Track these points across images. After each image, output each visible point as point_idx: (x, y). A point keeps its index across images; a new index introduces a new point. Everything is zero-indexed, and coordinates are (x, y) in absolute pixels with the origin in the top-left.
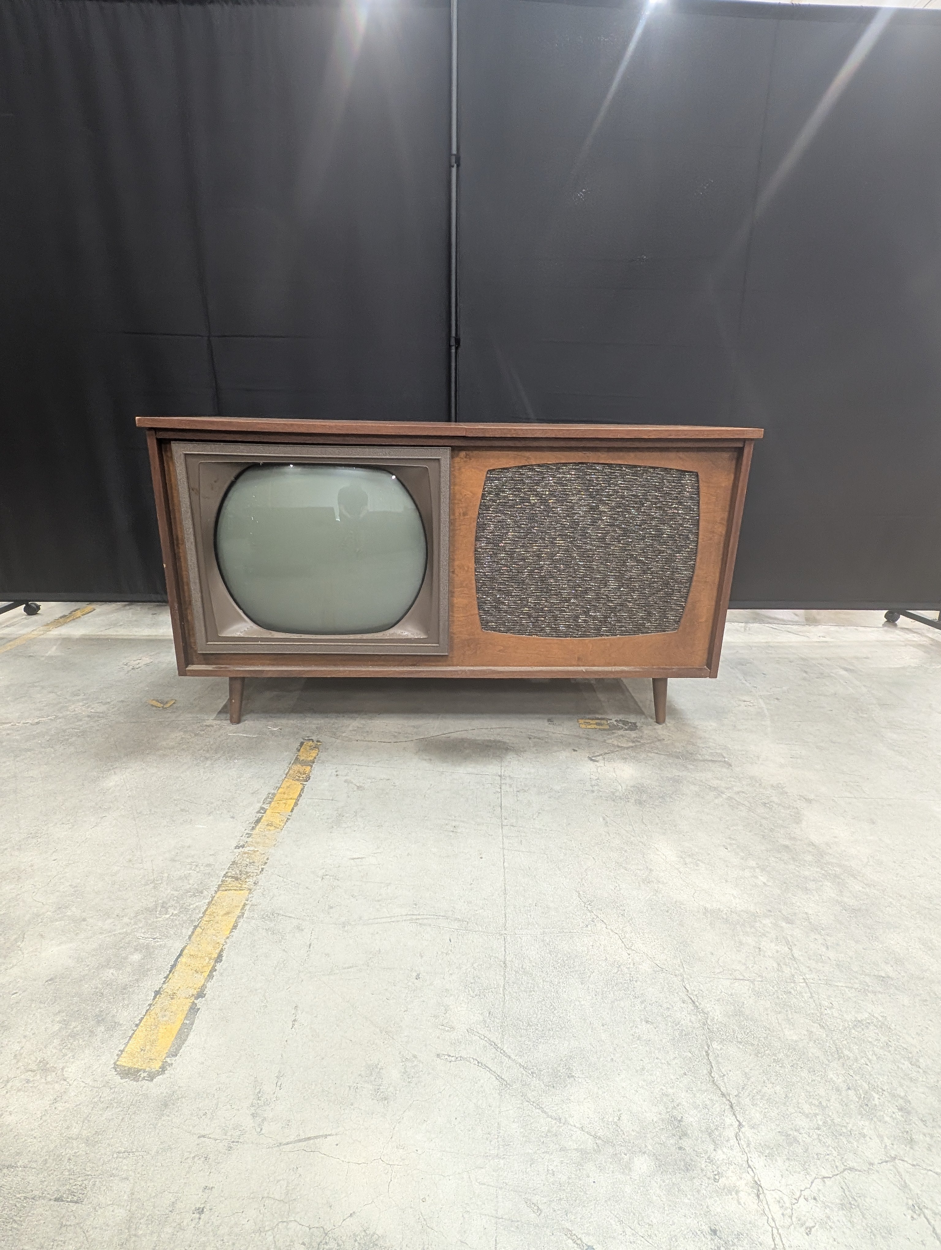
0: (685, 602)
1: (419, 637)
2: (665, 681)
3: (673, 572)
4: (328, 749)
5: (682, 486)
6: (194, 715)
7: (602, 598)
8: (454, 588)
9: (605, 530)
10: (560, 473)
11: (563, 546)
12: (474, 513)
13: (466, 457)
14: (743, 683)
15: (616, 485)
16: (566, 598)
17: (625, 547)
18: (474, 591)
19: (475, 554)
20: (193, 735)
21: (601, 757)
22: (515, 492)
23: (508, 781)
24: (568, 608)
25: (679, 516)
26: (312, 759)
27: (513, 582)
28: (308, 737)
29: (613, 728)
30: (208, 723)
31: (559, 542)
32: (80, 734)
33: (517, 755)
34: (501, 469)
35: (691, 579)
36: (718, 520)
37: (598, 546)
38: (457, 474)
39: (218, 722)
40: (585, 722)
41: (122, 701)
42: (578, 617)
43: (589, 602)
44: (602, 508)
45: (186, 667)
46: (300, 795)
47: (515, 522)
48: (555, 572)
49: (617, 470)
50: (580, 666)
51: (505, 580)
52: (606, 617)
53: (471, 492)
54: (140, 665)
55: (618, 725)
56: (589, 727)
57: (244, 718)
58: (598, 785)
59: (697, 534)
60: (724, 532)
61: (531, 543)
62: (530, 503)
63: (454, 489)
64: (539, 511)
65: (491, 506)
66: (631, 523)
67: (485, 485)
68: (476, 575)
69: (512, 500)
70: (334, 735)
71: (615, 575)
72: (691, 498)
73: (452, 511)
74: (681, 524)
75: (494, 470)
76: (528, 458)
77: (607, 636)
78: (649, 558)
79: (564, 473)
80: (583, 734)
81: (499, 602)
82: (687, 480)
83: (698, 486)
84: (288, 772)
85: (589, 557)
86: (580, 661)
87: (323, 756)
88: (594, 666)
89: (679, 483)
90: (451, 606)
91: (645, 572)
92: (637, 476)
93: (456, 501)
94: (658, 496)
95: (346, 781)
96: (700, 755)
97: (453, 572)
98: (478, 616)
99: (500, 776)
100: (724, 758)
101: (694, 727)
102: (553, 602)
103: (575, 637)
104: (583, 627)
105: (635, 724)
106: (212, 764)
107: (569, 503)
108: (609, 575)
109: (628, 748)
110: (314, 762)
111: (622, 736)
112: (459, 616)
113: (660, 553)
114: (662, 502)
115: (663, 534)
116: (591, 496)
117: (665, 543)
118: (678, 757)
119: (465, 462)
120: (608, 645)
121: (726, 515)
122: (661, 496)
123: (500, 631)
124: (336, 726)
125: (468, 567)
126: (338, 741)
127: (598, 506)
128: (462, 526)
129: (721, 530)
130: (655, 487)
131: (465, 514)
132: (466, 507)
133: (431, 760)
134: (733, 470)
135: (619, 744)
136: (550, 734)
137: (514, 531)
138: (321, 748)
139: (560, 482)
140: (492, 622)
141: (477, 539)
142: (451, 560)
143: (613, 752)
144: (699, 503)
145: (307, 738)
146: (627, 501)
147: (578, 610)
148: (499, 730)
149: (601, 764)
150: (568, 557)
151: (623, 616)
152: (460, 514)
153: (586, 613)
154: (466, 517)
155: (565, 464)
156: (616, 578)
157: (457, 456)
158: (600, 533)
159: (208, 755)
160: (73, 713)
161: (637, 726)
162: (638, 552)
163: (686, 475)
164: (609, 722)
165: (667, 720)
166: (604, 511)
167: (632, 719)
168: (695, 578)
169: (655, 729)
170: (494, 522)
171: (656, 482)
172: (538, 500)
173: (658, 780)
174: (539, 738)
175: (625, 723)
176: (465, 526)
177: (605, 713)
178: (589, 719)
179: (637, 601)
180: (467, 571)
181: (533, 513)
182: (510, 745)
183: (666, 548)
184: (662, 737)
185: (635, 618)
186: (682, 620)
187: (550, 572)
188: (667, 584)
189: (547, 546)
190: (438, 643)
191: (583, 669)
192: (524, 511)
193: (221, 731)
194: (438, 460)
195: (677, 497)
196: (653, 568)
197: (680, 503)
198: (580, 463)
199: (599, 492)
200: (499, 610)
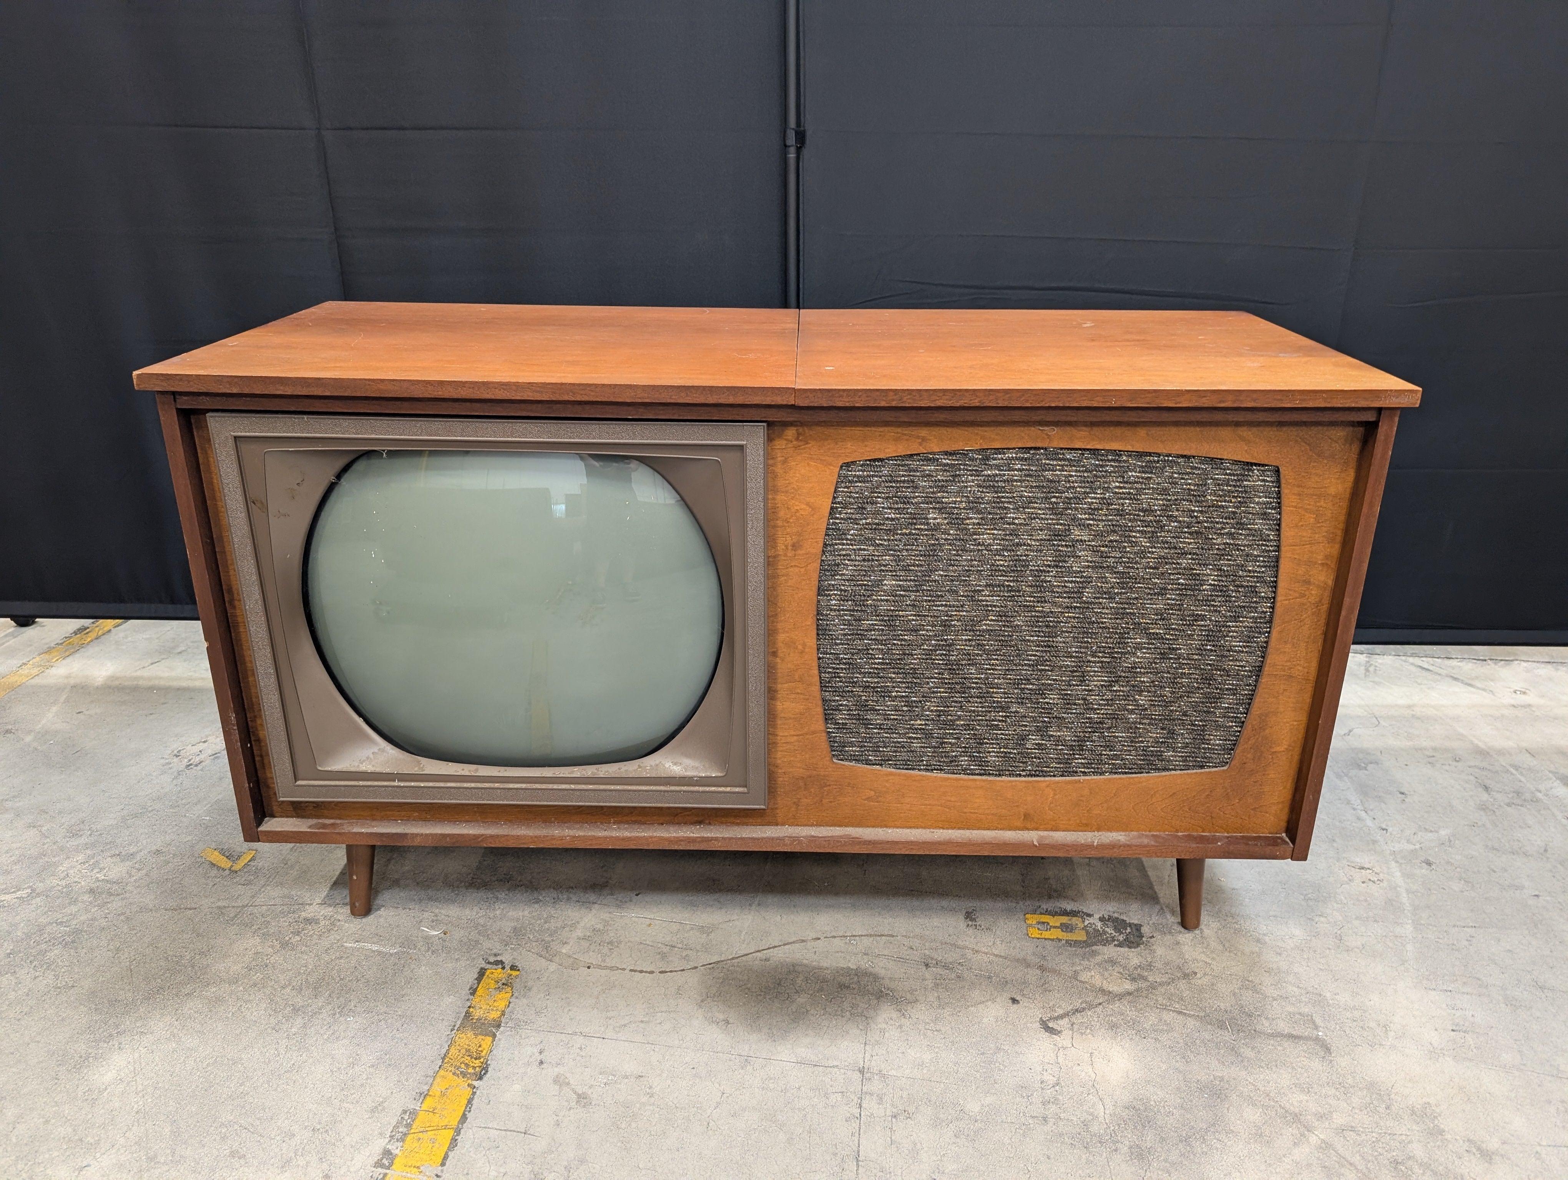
0: (1246, 714)
1: (708, 774)
2: (1199, 863)
3: (1222, 656)
4: (530, 990)
5: (1246, 492)
6: (286, 891)
7: (1075, 704)
8: (775, 683)
9: (1083, 577)
10: (991, 467)
11: (995, 606)
12: (814, 545)
13: (797, 439)
14: (1359, 818)
15: (1106, 489)
16: (1000, 702)
17: (1125, 609)
18: (816, 688)
19: (818, 620)
20: (277, 944)
21: (1066, 1020)
22: (897, 503)
23: (876, 1085)
24: (1005, 721)
25: (1238, 550)
26: (494, 1015)
27: (894, 673)
28: (495, 955)
29: (1095, 938)
30: (310, 912)
31: (986, 597)
32: (68, 939)
33: (900, 1011)
34: (870, 460)
35: (1258, 670)
36: (1320, 558)
37: (1067, 607)
38: (779, 469)
39: (328, 912)
40: (1039, 923)
41: (158, 852)
42: (1023, 738)
43: (1048, 710)
44: (1077, 533)
45: (259, 824)
46: (464, 1118)
47: (898, 560)
48: (978, 655)
49: (1109, 460)
50: (1028, 829)
51: (877, 669)
52: (1081, 741)
53: (808, 504)
54: (202, 757)
55: (1105, 932)
56: (1047, 934)
57: (379, 901)
58: (1056, 1101)
59: (1275, 585)
60: (1330, 583)
61: (929, 601)
62: (928, 524)
63: (774, 499)
64: (946, 540)
65: (849, 530)
66: (1136, 563)
67: (835, 492)
68: (819, 658)
69: (892, 519)
70: (547, 952)
71: (1102, 662)
72: (1264, 516)
73: (770, 540)
74: (1243, 566)
75: (853, 463)
76: (924, 439)
77: (1084, 773)
78: (1174, 629)
79: (998, 467)
80: (1034, 954)
81: (863, 706)
82: (1256, 480)
83: (1279, 492)
84: (448, 1051)
85: (1048, 626)
86: (1029, 821)
87: (520, 1006)
88: (1056, 829)
89: (1240, 486)
90: (771, 716)
91: (1164, 656)
92: (1152, 473)
93: (779, 523)
94: (1194, 511)
95: (556, 1081)
96: (1267, 1018)
97: (774, 654)
98: (824, 734)
99: (862, 1071)
100: (1316, 1028)
101: (1258, 941)
102: (974, 711)
103: (1020, 775)
104: (1035, 758)
105: (1138, 927)
106: (304, 1026)
107: (1009, 524)
108: (1089, 661)
109: (1121, 996)
110: (499, 1026)
111: (1112, 962)
112: (786, 734)
113: (1196, 620)
114: (1202, 522)
115: (1202, 585)
116: (1053, 510)
117: (1207, 601)
118: (1221, 1025)
119: (796, 447)
120: (1086, 792)
121: (1335, 549)
122: (1201, 512)
123: (868, 762)
124: (553, 924)
125: (804, 645)
126: (553, 967)
127: (1069, 530)
128: (792, 569)
129: (1325, 578)
130: (1189, 495)
131: (795, 546)
132: (799, 534)
133: (728, 1023)
134: (1353, 464)
135: (1106, 986)
136: (969, 954)
137: (896, 577)
138: (517, 984)
139: (990, 484)
140: (852, 744)
141: (820, 591)
142: (771, 633)
143: (1091, 1007)
144: (1279, 525)
145: (492, 959)
146: (1130, 521)
147: (1026, 726)
148: (867, 941)
149: (1064, 1040)
150: (1004, 626)
151: (1117, 737)
152: (786, 546)
153: (1042, 731)
154: (800, 552)
155: (998, 451)
156: (1105, 667)
157: (780, 436)
158: (1072, 582)
159: (299, 1001)
160: (63, 883)
161: (1141, 936)
162: (1151, 619)
163: (1253, 471)
164: (1086, 923)
165: (1205, 918)
166: (1081, 541)
167: (1134, 913)
168: (1267, 669)
169: (1178, 943)
170: (856, 560)
171: (1190, 484)
172: (945, 518)
173: (1178, 1089)
174: (945, 966)
175: (1119, 924)
176: (797, 570)
177: (1079, 896)
178: (1048, 912)
179: (1146, 709)
180: (802, 652)
181: (933, 545)
182: (886, 982)
183: (1209, 611)
184: (1193, 967)
185: (1142, 742)
186: (1239, 750)
187: (969, 655)
188: (1208, 679)
189: (962, 606)
190: (746, 786)
191: (1032, 836)
192: (916, 539)
193: (334, 936)
194: (741, 447)
195: (1234, 513)
196: (1180, 649)
197: (1241, 525)
198: (1031, 448)
199: (1071, 504)
200: (866, 724)
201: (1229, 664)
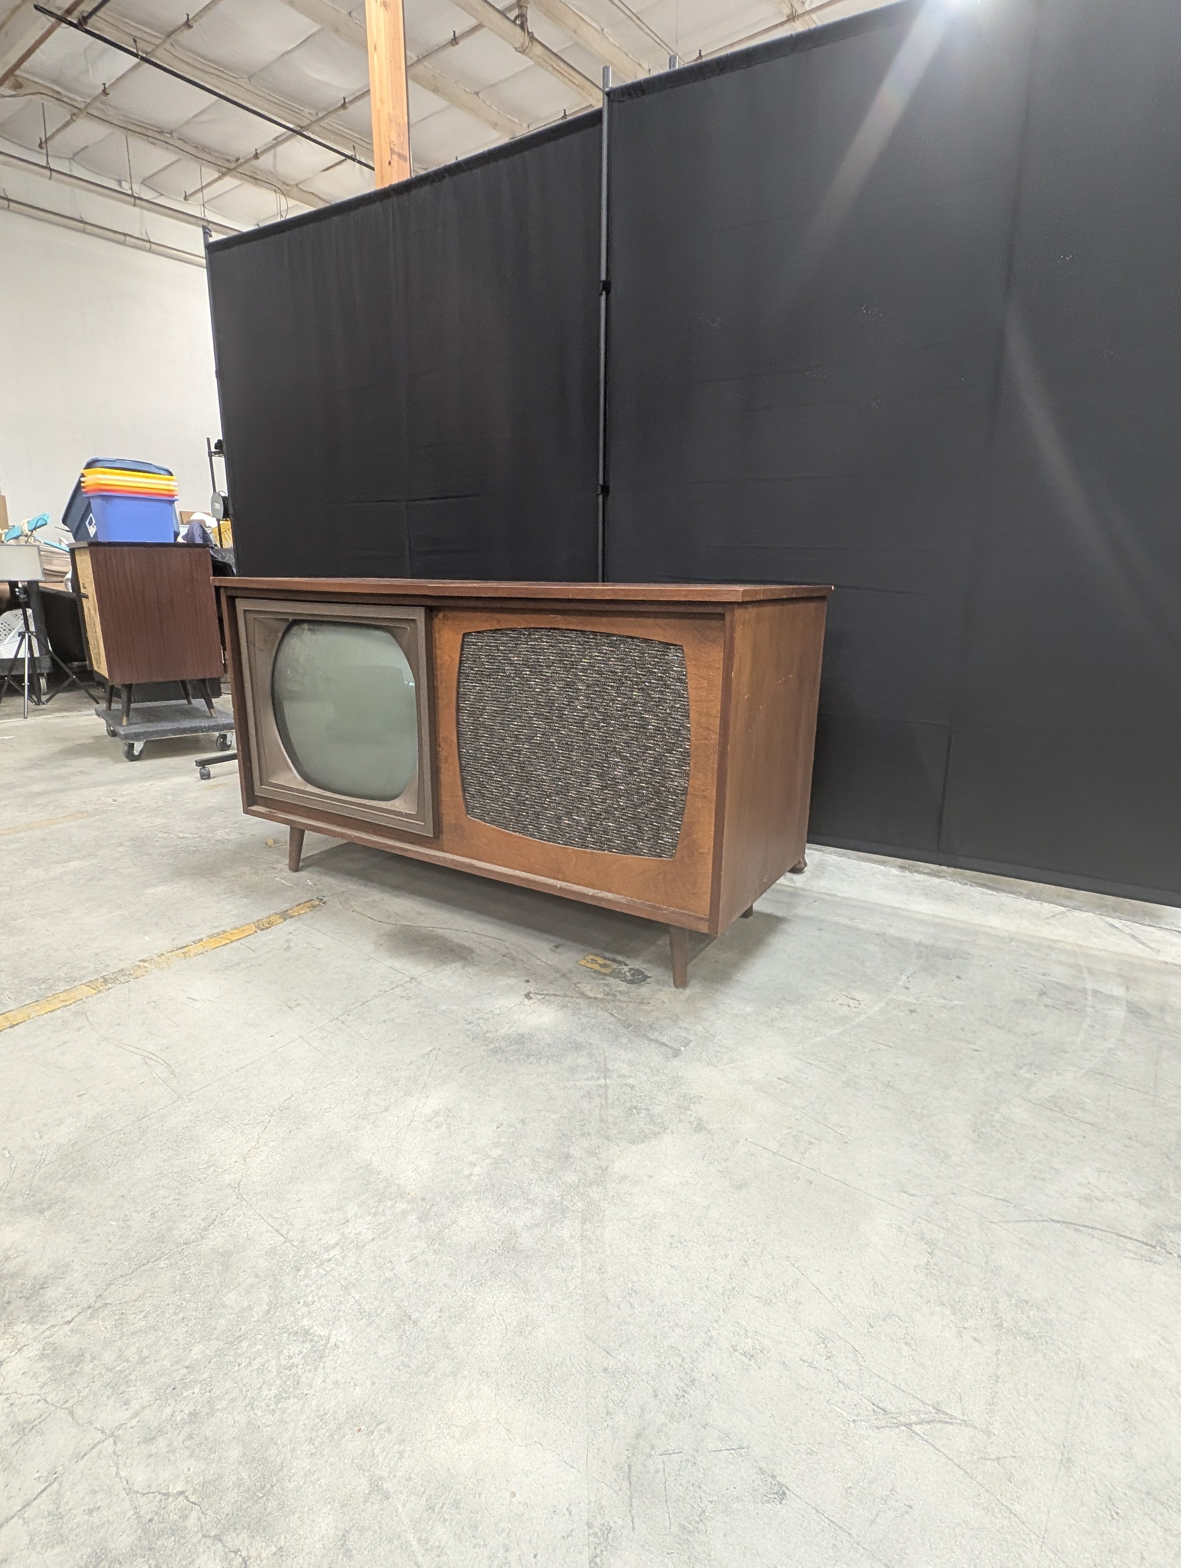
0: (682, 822)
1: (410, 812)
3: (665, 777)
4: (319, 911)
5: (667, 663)
6: (279, 857)
7: (585, 799)
8: (440, 763)
9: (583, 713)
10: (533, 639)
12: (452, 681)
13: (444, 619)
15: (591, 657)
16: (547, 792)
17: (607, 737)
18: (458, 769)
19: (458, 727)
20: (251, 871)
21: (544, 996)
22: (490, 659)
23: (411, 985)
24: (550, 805)
25: (666, 703)
26: (295, 914)
27: (494, 765)
28: (325, 898)
29: (613, 974)
31: (536, 722)
32: (193, 852)
34: (475, 632)
35: (687, 791)
37: (576, 733)
38: (438, 636)
40: (591, 959)
41: (254, 835)
42: (560, 818)
43: (571, 801)
44: (578, 685)
45: (249, 806)
46: (239, 939)
47: (493, 694)
48: (533, 759)
49: (591, 639)
51: (487, 761)
53: (451, 657)
55: (623, 973)
56: (588, 964)
59: (690, 730)
60: (718, 730)
61: (508, 721)
62: (505, 673)
64: (514, 683)
65: (470, 674)
66: (610, 706)
67: (461, 650)
68: (459, 751)
69: (489, 669)
70: (346, 902)
71: (597, 772)
72: (679, 680)
74: (670, 714)
75: (468, 633)
76: (501, 621)
77: (593, 849)
78: (635, 754)
79: (536, 640)
80: (567, 968)
81: (482, 786)
82: (674, 656)
83: (687, 665)
84: (263, 919)
85: (567, 744)
87: (308, 914)
88: (577, 883)
89: (664, 659)
91: (631, 773)
92: (614, 647)
93: (438, 667)
94: (639, 674)
95: (288, 940)
96: (661, 1033)
97: (438, 745)
98: (463, 798)
99: (413, 979)
100: (686, 1047)
101: (714, 1004)
103: (560, 843)
104: (567, 833)
105: (647, 977)
107: (544, 676)
108: (590, 771)
109: (589, 998)
110: (292, 918)
111: (607, 985)
112: (445, 795)
113: (647, 750)
114: (644, 682)
115: (648, 725)
116: (565, 668)
117: (652, 737)
118: (627, 1026)
119: (443, 623)
120: (594, 861)
122: (643, 675)
123: (484, 820)
125: (453, 741)
126: (340, 907)
127: (574, 682)
128: (444, 695)
129: (717, 726)
130: (635, 663)
131: (446, 681)
134: (723, 645)
135: (587, 992)
136: (534, 959)
137: (493, 705)
138: (317, 908)
139: (533, 651)
140: (476, 807)
141: (459, 710)
143: (565, 996)
144: (687, 687)
145: (321, 898)
146: (605, 678)
147: (561, 810)
148: (489, 939)
149: (528, 1002)
150: (545, 741)
151: (610, 826)
155: (534, 629)
156: (600, 776)
157: (436, 616)
158: (577, 716)
159: (236, 890)
161: (642, 981)
162: (622, 746)
163: (669, 649)
164: (620, 967)
165: (696, 986)
166: (580, 689)
167: (655, 972)
168: (690, 790)
169: (658, 990)
170: (473, 692)
171: (635, 656)
172: (513, 670)
174: (513, 959)
175: (638, 973)
178: (604, 957)
179: (624, 809)
180: (452, 745)
181: (508, 686)
182: (475, 956)
183: (654, 744)
184: (653, 1001)
185: (624, 832)
186: (677, 846)
187: (529, 758)
188: (658, 793)
189: (525, 726)
190: (424, 822)
191: (560, 884)
192: (500, 682)
193: (271, 874)
194: (414, 620)
195: (661, 677)
196: (639, 769)
197: (667, 686)
198: (552, 629)
199: (573, 665)
200: (483, 796)
201: (669, 784)
